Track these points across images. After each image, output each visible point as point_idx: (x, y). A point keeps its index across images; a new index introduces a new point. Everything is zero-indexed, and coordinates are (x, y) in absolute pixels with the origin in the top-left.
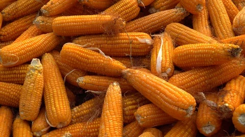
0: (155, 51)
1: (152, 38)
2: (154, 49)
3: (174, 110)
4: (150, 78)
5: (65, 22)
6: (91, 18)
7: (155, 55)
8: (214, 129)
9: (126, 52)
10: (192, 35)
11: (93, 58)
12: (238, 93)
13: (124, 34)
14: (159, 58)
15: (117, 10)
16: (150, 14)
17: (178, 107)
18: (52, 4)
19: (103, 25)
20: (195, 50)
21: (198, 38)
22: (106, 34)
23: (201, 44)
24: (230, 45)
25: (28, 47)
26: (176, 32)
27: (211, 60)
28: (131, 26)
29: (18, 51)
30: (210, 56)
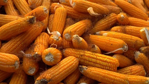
3: (7, 68)
8: (35, 70)
10: (5, 18)
12: (42, 44)
17: (9, 65)
20: (9, 27)
21: (10, 19)
23: (11, 22)
24: (28, 17)
27: (20, 30)
30: (18, 27)
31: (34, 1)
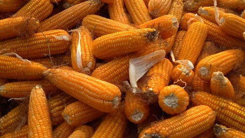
0: (74, 46)
1: (70, 33)
2: (73, 45)
3: (100, 104)
4: (72, 75)
6: (3, 23)
7: (74, 51)
8: (142, 115)
9: (45, 52)
10: (109, 25)
11: (10, 63)
12: (161, 76)
13: (40, 34)
14: (79, 53)
15: (29, 10)
16: (65, 9)
17: (104, 100)
19: (16, 28)
20: (113, 39)
21: (115, 27)
22: (20, 37)
23: (118, 33)
24: (146, 30)
26: (93, 24)
27: (130, 47)
28: (47, 24)
30: (128, 43)
31: (159, 4)
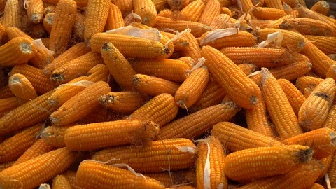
0: (201, 161)
1: (196, 144)
2: (199, 159)
5: (81, 133)
6: (114, 125)
7: (201, 167)
9: (163, 166)
10: (246, 137)
11: (120, 177)
13: (159, 142)
14: (207, 171)
15: (148, 112)
18: (64, 110)
19: (130, 133)
20: (253, 156)
21: (255, 139)
23: (259, 149)
24: (297, 146)
25: (34, 168)
26: (226, 134)
27: (274, 168)
29: (21, 176)
30: (272, 162)
31: (313, 113)
